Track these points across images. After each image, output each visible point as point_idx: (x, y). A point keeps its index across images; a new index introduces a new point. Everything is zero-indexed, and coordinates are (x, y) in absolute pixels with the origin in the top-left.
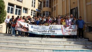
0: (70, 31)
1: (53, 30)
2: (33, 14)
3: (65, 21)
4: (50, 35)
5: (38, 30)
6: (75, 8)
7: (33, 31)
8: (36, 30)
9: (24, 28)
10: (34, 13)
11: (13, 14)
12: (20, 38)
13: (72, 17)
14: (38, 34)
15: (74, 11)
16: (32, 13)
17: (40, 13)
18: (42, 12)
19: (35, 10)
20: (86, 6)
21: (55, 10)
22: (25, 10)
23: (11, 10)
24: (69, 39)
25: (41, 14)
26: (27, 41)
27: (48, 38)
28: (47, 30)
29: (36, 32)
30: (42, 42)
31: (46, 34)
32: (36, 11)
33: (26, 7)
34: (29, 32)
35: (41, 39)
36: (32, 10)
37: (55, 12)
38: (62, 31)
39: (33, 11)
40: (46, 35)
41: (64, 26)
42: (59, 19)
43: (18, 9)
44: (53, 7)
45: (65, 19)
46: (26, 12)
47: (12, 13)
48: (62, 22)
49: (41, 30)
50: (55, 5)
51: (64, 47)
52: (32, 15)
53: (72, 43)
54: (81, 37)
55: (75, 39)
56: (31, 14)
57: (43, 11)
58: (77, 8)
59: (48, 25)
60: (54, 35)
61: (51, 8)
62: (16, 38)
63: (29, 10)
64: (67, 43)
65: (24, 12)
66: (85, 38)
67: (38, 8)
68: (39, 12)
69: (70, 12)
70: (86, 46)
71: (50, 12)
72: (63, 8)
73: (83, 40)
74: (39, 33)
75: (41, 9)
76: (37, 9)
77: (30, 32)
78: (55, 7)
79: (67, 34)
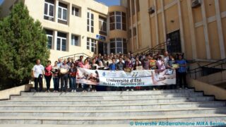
0: (165, 78)
1: (139, 79)
2: (90, 46)
4: (134, 86)
5: (115, 79)
8: (110, 79)
9: (91, 78)
10: (92, 45)
11: (53, 49)
14: (116, 85)
16: (88, 44)
17: (104, 42)
18: (107, 40)
19: (95, 38)
20: (196, 29)
21: (135, 34)
22: (74, 40)
25: (106, 44)
28: (130, 79)
29: (112, 83)
32: (96, 40)
33: (77, 33)
34: (101, 84)
35: (121, 93)
36: (88, 39)
38: (153, 78)
39: (90, 40)
40: (126, 86)
43: (61, 38)
44: (131, 28)
46: (76, 44)
47: (50, 47)
49: (119, 79)
50: (135, 25)
52: (88, 48)
56: (86, 45)
57: (110, 37)
59: (130, 72)
60: (141, 85)
63: (83, 38)
65: (72, 44)
66: (189, 88)
67: (100, 32)
68: (102, 41)
69: (165, 40)
71: (124, 40)
75: (106, 34)
76: (97, 36)
78: (135, 29)
79: (161, 83)
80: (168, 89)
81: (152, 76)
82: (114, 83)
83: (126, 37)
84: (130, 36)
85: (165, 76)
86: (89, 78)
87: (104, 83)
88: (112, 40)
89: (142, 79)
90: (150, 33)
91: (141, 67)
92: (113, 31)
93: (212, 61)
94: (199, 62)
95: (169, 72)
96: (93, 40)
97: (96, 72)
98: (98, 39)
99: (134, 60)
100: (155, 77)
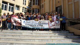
1: (42, 25)
2: (24, 11)
3: (51, 17)
4: (39, 28)
5: (30, 24)
6: (59, 6)
7: (25, 25)
8: (27, 24)
10: (25, 10)
12: (15, 31)
13: (57, 14)
15: (59, 8)
16: (23, 10)
17: (30, 9)
18: (31, 9)
19: (26, 7)
20: (69, 5)
21: (43, 7)
22: (17, 8)
23: (5, 7)
24: (54, 32)
25: (31, 11)
26: (21, 33)
27: (37, 30)
28: (37, 25)
30: (33, 34)
31: (36, 27)
32: (26, 9)
35: (32, 32)
36: (23, 8)
37: (43, 9)
38: (49, 25)
39: (24, 8)
41: (50, 21)
42: (46, 15)
43: (11, 6)
44: (41, 5)
45: (51, 16)
47: (5, 10)
48: (49, 18)
49: (32, 24)
51: (50, 37)
52: (23, 11)
53: (57, 34)
54: (63, 30)
55: (59, 32)
58: (61, 6)
60: (42, 28)
61: (39, 5)
62: (12, 31)
63: (21, 7)
64: (53, 35)
65: (16, 9)
66: (66, 31)
67: (29, 6)
69: (55, 9)
70: (66, 37)
71: (38, 9)
72: (49, 6)
73: (65, 32)
74: (30, 27)
75: (31, 6)
76: (27, 7)
77: (23, 27)
78: (43, 5)
79: (52, 28)
80: (56, 31)
81: (48, 24)
82: (29, 26)
83: (39, 8)
84: (41, 8)
85: (55, 24)
86: (17, 22)
87: (24, 26)
88: (33, 9)
89: (43, 25)
90: (49, 7)
91: (44, 19)
92: (34, 5)
93: (75, 19)
94: (69, 19)
95: (57, 22)
96: (25, 8)
97: (21, 20)
98: (27, 8)
99: (40, 16)
100: (50, 24)
